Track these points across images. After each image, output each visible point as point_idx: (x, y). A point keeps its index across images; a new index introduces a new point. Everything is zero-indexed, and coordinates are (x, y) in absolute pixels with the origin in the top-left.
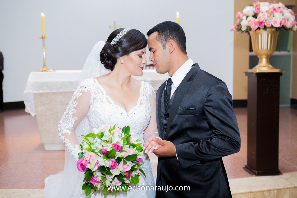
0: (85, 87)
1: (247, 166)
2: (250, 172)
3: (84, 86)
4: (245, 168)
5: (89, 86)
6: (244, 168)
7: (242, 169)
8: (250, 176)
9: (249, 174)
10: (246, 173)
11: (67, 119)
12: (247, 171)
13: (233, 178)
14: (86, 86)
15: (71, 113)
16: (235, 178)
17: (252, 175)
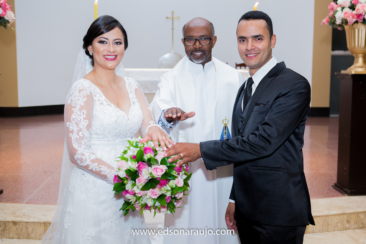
0: (86, 90)
1: (337, 184)
2: (341, 191)
3: (84, 89)
4: (335, 187)
5: (89, 88)
6: (333, 186)
7: (331, 188)
8: (342, 196)
9: (340, 194)
10: (337, 193)
11: (82, 137)
12: (337, 190)
13: (322, 197)
14: (86, 88)
15: (83, 127)
16: (324, 197)
17: (344, 195)
